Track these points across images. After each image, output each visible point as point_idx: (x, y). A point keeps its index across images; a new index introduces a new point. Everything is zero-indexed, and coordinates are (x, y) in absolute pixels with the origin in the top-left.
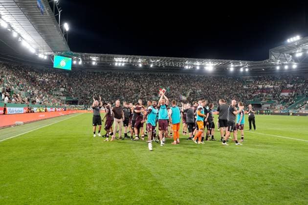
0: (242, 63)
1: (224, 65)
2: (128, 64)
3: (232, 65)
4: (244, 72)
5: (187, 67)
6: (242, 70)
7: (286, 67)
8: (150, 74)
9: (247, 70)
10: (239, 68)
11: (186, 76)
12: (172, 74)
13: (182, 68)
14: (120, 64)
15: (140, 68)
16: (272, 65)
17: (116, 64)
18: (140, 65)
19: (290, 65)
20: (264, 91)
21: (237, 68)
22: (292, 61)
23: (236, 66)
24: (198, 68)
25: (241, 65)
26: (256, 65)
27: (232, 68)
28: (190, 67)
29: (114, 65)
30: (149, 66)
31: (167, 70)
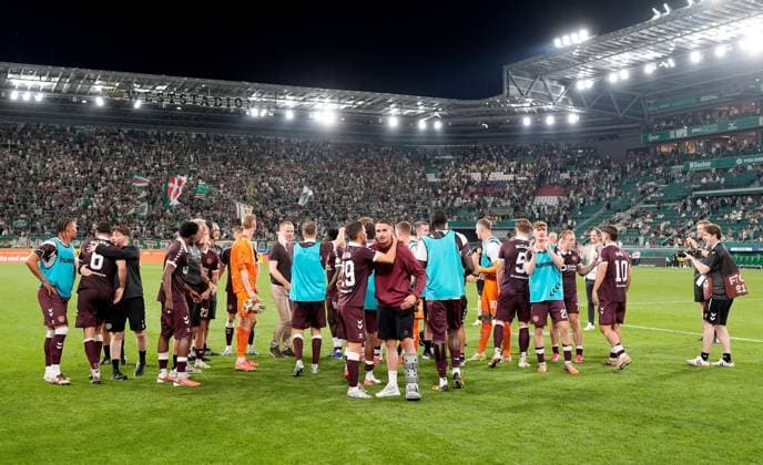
0: (424, 104)
1: (369, 108)
2: (57, 95)
3: (394, 110)
4: (430, 132)
5: (254, 113)
6: (422, 125)
7: (550, 121)
8: (131, 133)
9: (438, 125)
10: (413, 118)
11: (250, 141)
12: (204, 135)
13: (239, 113)
14: (27, 97)
15: (99, 111)
16: (512, 112)
17: (14, 96)
18: (100, 102)
19: (560, 114)
20: (488, 190)
21: (410, 121)
22: (565, 101)
23: (407, 112)
24: (289, 116)
25: (421, 109)
26: (462, 110)
27: (392, 120)
28: (264, 113)
29: (6, 98)
30: (130, 105)
31: (187, 118)
